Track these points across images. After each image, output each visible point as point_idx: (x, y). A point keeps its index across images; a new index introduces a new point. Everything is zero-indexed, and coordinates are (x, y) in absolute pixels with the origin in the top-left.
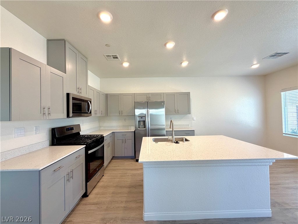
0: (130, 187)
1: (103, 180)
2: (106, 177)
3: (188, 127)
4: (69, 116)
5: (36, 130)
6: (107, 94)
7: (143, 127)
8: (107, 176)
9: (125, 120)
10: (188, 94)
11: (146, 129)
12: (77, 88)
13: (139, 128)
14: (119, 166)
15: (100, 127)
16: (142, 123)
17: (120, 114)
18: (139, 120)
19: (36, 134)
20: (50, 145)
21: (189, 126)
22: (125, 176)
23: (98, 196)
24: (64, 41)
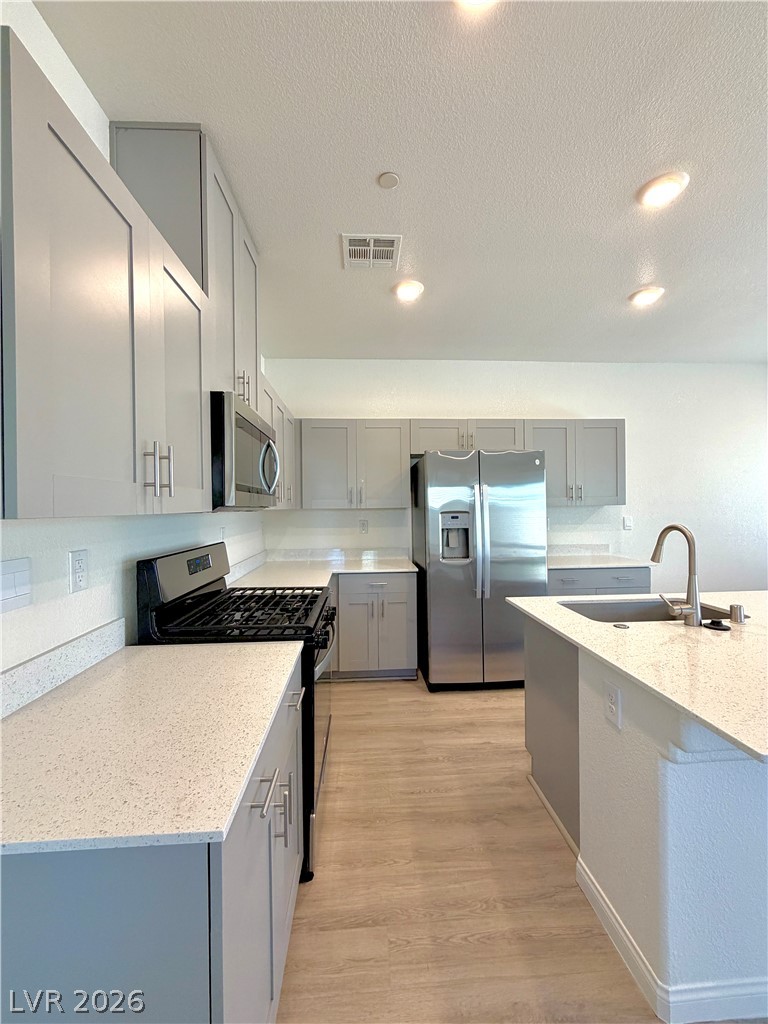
0: (480, 817)
1: (340, 784)
2: (342, 769)
3: (605, 554)
4: (222, 504)
5: (75, 572)
6: (301, 421)
7: (459, 552)
8: (344, 763)
9: (364, 525)
10: (616, 428)
11: (474, 563)
12: (237, 376)
13: (444, 558)
14: (370, 714)
15: (266, 552)
16: (455, 540)
17: (351, 501)
18: (443, 525)
19: (77, 588)
20: (129, 643)
21: (608, 551)
22: (422, 761)
23: (359, 871)
24: (198, 133)
